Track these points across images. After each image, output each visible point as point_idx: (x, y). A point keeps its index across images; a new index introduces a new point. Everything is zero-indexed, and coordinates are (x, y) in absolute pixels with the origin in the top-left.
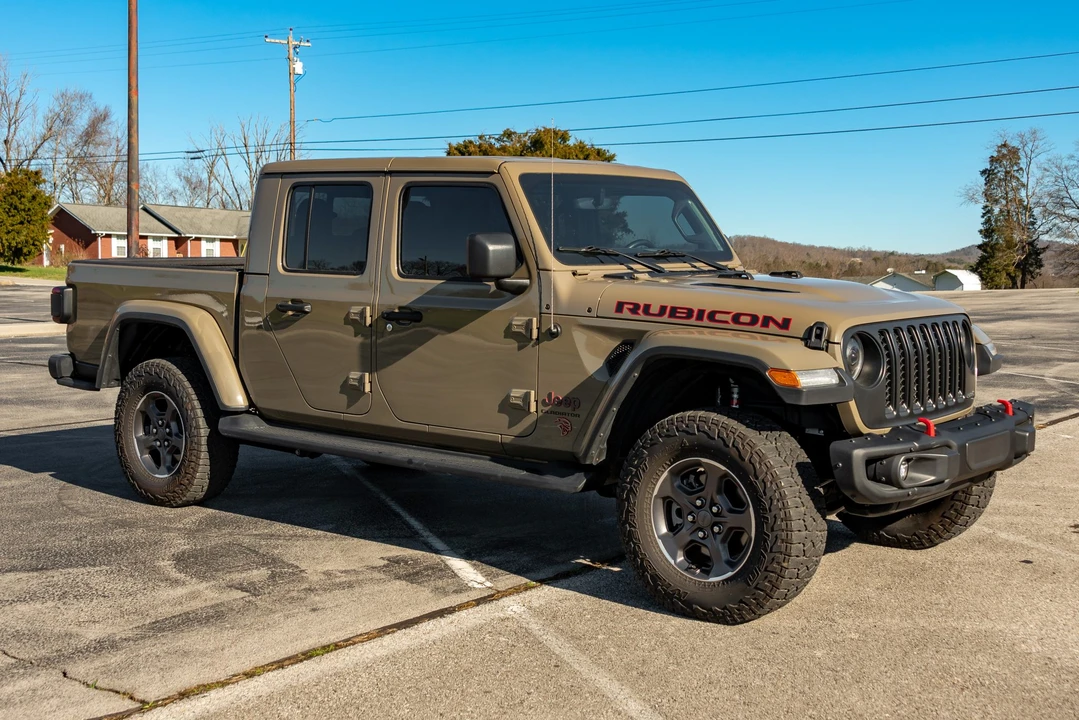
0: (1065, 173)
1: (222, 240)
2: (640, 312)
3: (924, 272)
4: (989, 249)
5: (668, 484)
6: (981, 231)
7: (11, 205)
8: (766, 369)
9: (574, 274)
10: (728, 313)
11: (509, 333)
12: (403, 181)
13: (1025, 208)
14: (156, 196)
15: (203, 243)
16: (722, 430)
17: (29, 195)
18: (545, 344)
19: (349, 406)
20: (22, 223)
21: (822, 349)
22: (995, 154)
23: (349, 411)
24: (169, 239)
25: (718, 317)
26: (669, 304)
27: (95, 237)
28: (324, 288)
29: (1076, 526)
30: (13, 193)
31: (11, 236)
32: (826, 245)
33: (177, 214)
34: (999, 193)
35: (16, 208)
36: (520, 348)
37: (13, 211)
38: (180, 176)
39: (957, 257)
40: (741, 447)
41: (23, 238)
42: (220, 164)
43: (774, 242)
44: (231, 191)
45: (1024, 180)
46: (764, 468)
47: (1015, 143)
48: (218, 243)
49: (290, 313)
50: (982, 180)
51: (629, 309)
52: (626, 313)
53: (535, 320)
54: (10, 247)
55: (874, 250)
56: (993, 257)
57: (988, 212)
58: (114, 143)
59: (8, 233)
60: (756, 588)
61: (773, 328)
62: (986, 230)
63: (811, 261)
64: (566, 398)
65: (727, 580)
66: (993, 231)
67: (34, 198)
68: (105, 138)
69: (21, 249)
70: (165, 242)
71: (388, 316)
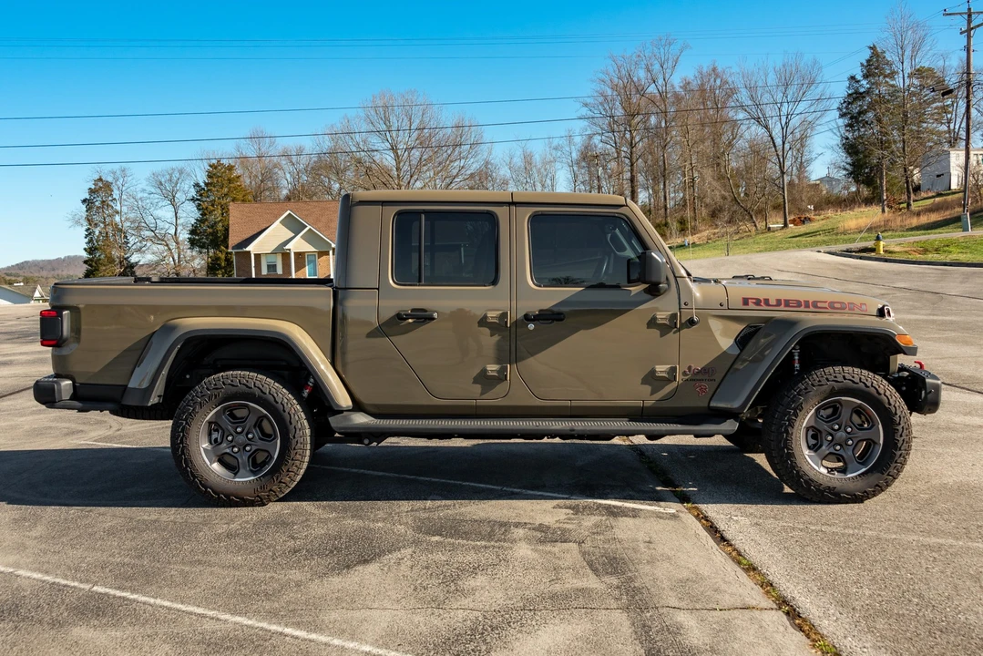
0: (140, 203)
2: (762, 304)
3: (22, 284)
4: (94, 264)
5: (813, 418)
6: (85, 249)
8: (895, 335)
10: (826, 302)
11: (652, 323)
12: (531, 211)
13: (121, 230)
18: (684, 331)
19: (482, 394)
22: (93, 187)
23: (483, 397)
26: (784, 298)
28: (442, 298)
34: (97, 218)
36: (661, 336)
39: (14, 272)
45: (118, 208)
47: (110, 179)
49: (410, 321)
50: (84, 208)
51: (753, 303)
52: (751, 306)
53: (679, 314)
56: (98, 270)
57: (90, 234)
60: (888, 475)
61: (857, 310)
62: (90, 248)
64: (704, 369)
65: (863, 474)
66: (96, 249)
71: (527, 318)
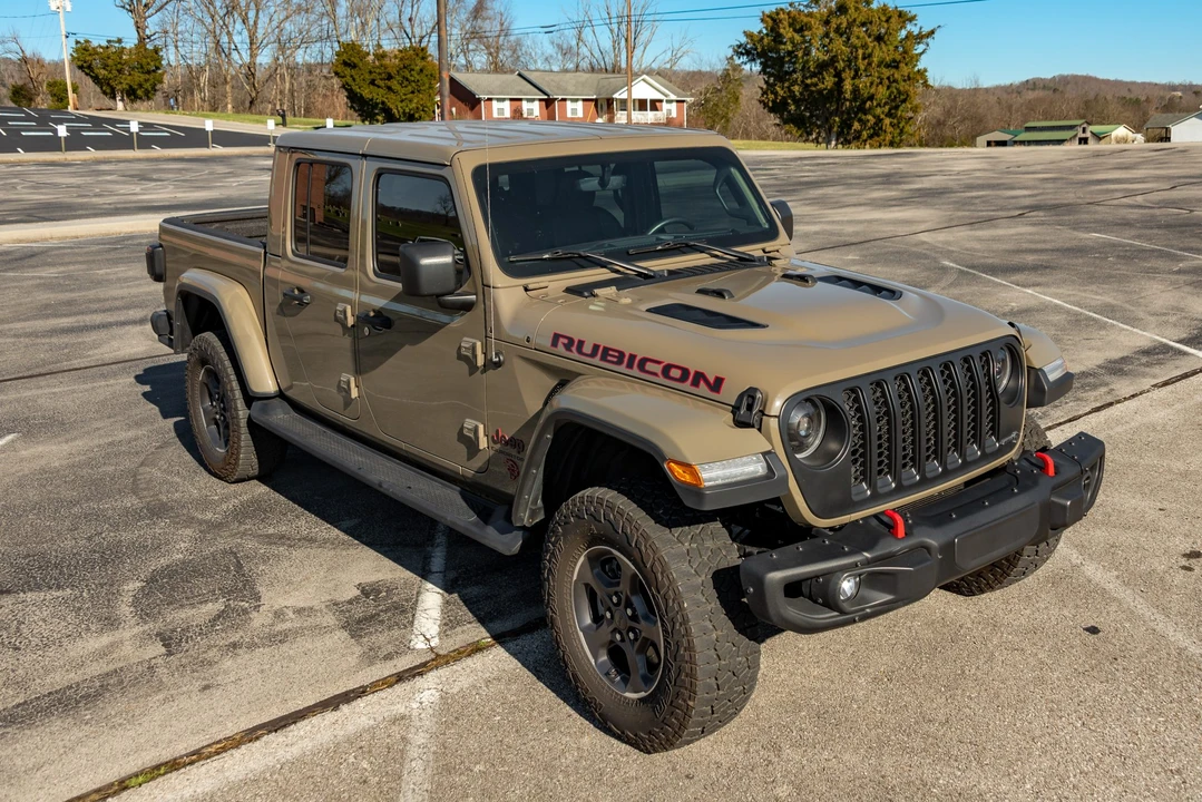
1: (584, 100)
2: (574, 349)
5: (588, 569)
7: (404, 77)
8: (664, 459)
9: (526, 290)
10: (659, 362)
11: (460, 355)
12: (375, 167)
14: (535, 62)
15: (568, 103)
16: (627, 524)
17: (418, 68)
18: (490, 375)
20: (413, 92)
21: (753, 427)
23: (346, 413)
24: (540, 100)
25: (649, 366)
26: (603, 344)
27: (479, 101)
29: (1194, 555)
30: (405, 67)
31: (404, 104)
32: (1147, 80)
33: (547, 79)
35: (407, 80)
36: (469, 374)
37: (406, 83)
38: (553, 43)
40: (643, 548)
41: (414, 105)
42: (587, 32)
43: (1096, 79)
44: (597, 54)
46: (667, 583)
48: (580, 103)
49: (296, 302)
51: (564, 344)
53: (479, 344)
54: (404, 113)
55: (1194, 83)
58: (498, 17)
59: (402, 101)
61: (703, 389)
63: (1132, 96)
64: (512, 439)
65: (640, 700)
67: (421, 71)
68: (490, 13)
69: (413, 115)
70: (537, 103)
71: (366, 319)
